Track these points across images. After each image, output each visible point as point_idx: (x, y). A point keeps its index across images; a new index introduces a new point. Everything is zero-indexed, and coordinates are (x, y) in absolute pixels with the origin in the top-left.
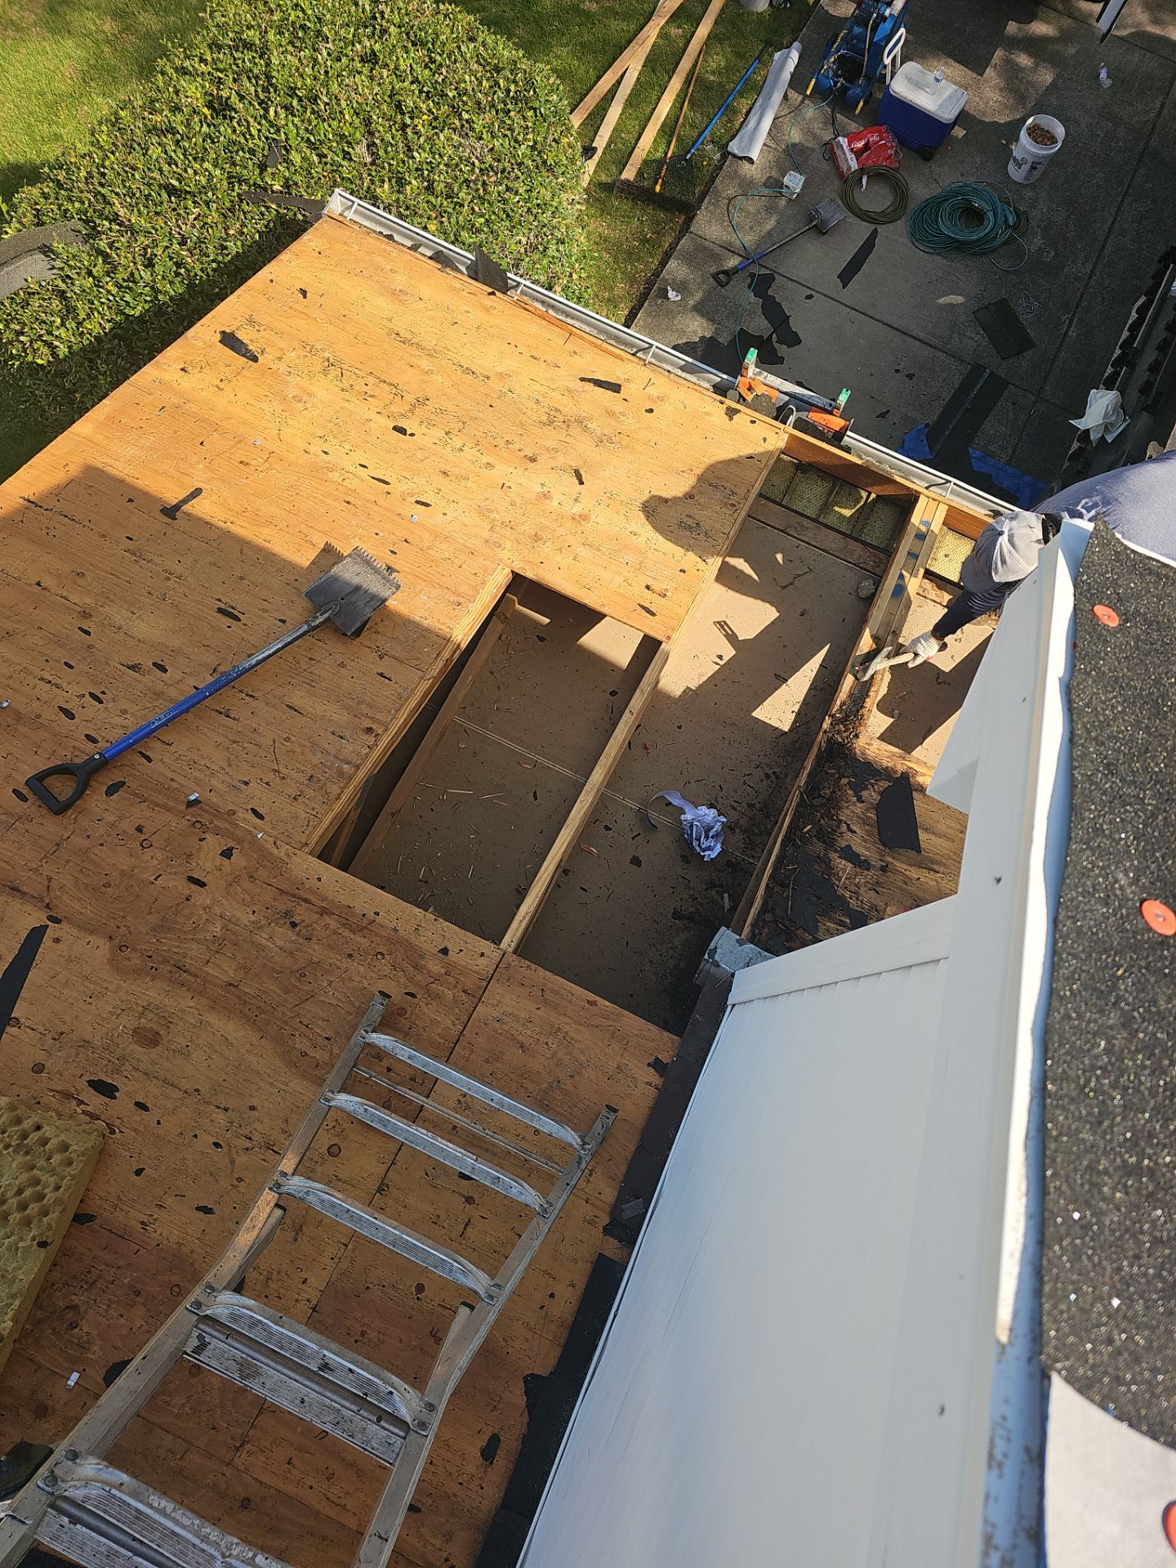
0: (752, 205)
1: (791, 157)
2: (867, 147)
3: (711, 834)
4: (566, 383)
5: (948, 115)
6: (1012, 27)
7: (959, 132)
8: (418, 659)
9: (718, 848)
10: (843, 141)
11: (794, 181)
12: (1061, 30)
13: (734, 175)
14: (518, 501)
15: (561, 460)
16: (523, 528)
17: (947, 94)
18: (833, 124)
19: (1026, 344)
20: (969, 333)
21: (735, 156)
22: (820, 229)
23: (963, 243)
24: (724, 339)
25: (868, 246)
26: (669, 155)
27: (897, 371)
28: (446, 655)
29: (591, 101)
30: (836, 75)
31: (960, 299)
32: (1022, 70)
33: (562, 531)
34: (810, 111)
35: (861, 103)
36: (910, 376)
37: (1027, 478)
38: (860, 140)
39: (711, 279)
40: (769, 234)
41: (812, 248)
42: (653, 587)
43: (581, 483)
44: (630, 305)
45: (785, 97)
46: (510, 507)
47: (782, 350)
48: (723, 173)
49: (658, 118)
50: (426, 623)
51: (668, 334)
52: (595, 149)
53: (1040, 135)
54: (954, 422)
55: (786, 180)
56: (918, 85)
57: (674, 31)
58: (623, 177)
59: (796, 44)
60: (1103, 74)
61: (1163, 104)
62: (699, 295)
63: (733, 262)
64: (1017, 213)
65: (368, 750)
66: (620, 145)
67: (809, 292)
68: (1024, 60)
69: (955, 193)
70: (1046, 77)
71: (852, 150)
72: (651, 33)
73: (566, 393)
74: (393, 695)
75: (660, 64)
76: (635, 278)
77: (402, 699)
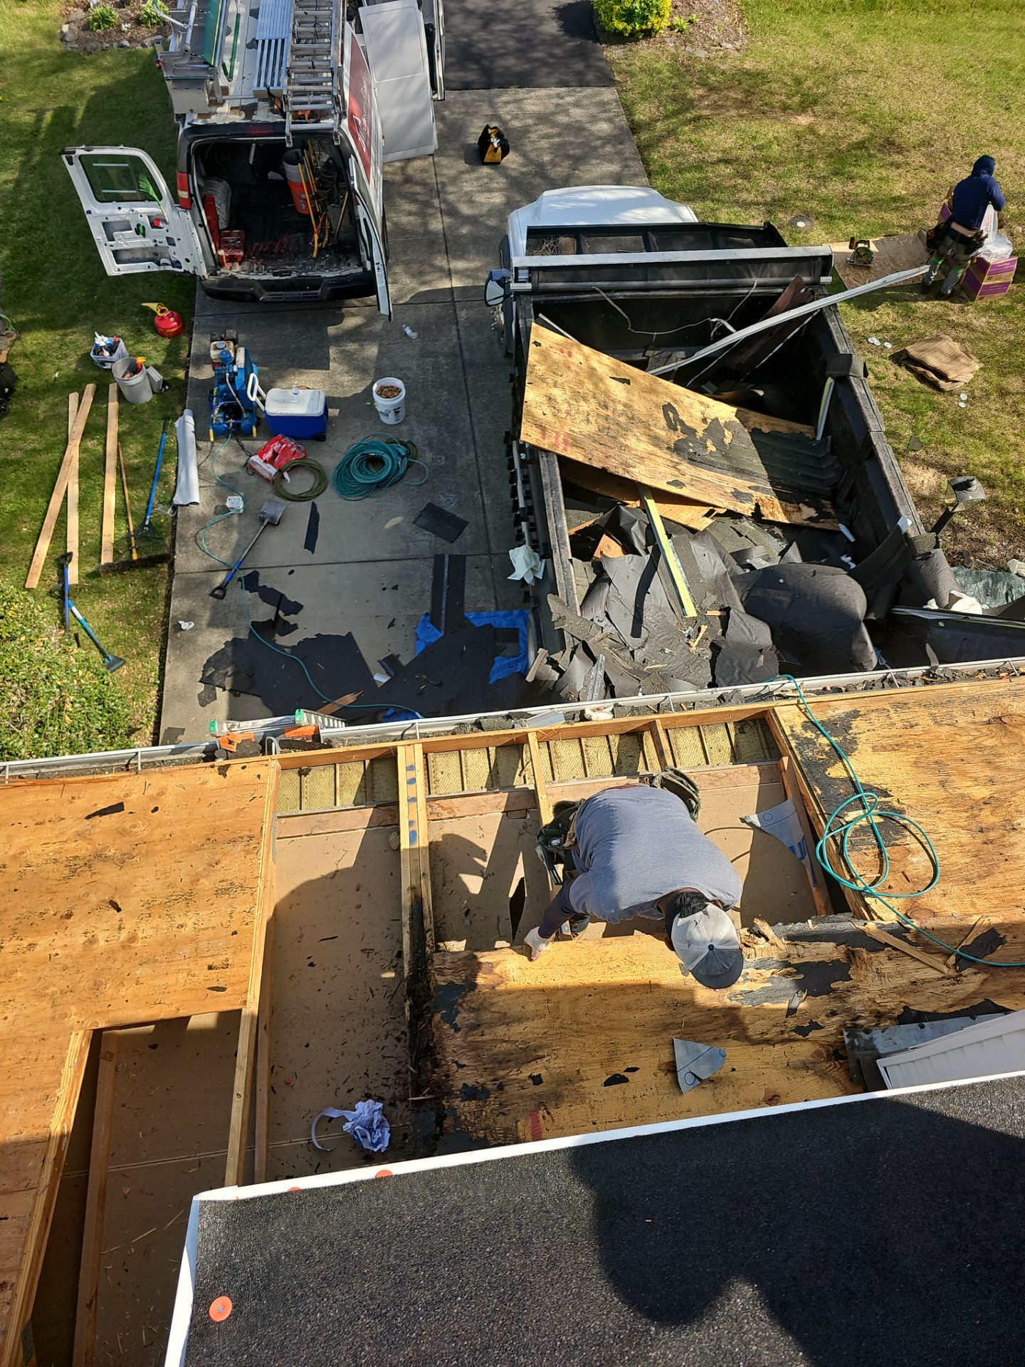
0: (214, 533)
1: (227, 485)
2: (275, 454)
3: (375, 1127)
4: (75, 829)
5: (318, 410)
6: (331, 330)
7: (333, 412)
8: (26, 1179)
9: (387, 1135)
10: (255, 458)
11: (235, 502)
12: (365, 317)
13: (188, 519)
14: (69, 962)
15: (94, 899)
16: (82, 985)
17: (308, 399)
18: (243, 449)
19: (460, 526)
20: (419, 537)
21: (182, 506)
22: (273, 524)
23: (379, 483)
24: (243, 635)
25: (314, 517)
26: (132, 529)
27: (384, 589)
28: (52, 1155)
29: (50, 522)
30: (225, 419)
31: (399, 519)
32: (354, 353)
33: (118, 965)
34: (222, 449)
35: (254, 429)
36: (395, 588)
37: (516, 612)
38: (266, 452)
39: (211, 598)
40: (238, 545)
41: (274, 538)
42: (215, 964)
43: (119, 910)
44: (158, 648)
45: (198, 448)
46: (63, 973)
47: (292, 619)
48: (179, 520)
49: (109, 508)
50: (22, 1137)
51: (198, 654)
52: (71, 554)
53: (388, 392)
54: (444, 603)
55: (228, 504)
56: (285, 402)
57: (90, 444)
58: (103, 563)
59: (186, 411)
60: (408, 331)
61: (458, 330)
62: (207, 616)
63: (220, 578)
64: (403, 444)
65: (8, 1307)
66: (89, 540)
67: (290, 569)
68: (352, 347)
69: (354, 454)
70: (372, 350)
71: (265, 461)
72: (73, 452)
73: (78, 838)
74: (14, 1233)
75: (92, 470)
76: (151, 628)
77: (24, 1231)
